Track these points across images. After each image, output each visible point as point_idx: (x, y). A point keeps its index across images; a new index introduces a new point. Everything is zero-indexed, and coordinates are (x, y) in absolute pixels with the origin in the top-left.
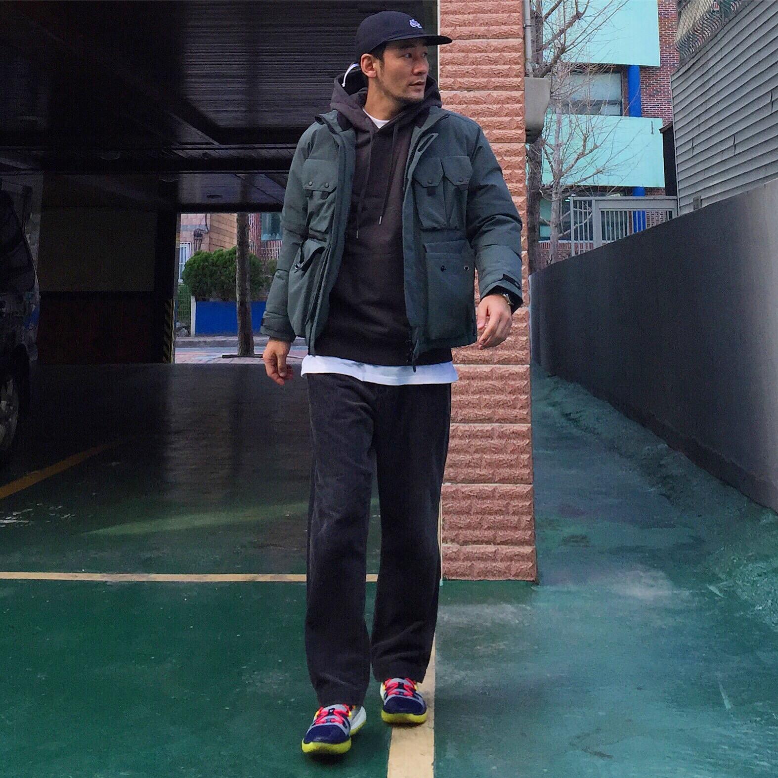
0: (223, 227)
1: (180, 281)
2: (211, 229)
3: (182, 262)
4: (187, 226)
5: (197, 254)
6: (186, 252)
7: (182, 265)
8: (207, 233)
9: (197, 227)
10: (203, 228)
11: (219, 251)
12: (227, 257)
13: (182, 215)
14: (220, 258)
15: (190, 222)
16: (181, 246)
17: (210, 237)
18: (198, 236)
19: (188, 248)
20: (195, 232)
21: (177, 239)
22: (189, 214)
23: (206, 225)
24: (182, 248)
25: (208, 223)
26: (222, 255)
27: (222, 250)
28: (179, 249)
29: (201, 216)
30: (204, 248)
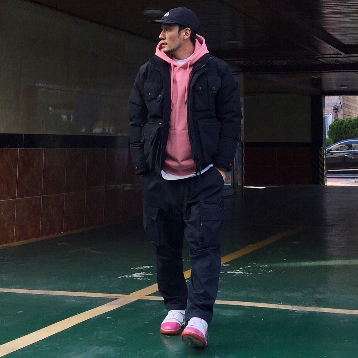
0: (351, 104)
1: (327, 136)
2: (344, 106)
3: (327, 125)
4: (329, 104)
5: (336, 120)
6: (329, 120)
7: (327, 127)
8: (342, 108)
9: (335, 105)
10: (339, 105)
11: (349, 119)
12: (354, 122)
13: (325, 97)
14: (350, 123)
15: (331, 101)
16: (326, 116)
17: (343, 111)
18: (336, 109)
19: (330, 117)
20: (334, 107)
21: (323, 112)
22: (329, 97)
23: (340, 103)
24: (327, 117)
25: (342, 102)
26: (351, 121)
27: (351, 118)
28: (325, 117)
29: (337, 98)
30: (340, 117)
